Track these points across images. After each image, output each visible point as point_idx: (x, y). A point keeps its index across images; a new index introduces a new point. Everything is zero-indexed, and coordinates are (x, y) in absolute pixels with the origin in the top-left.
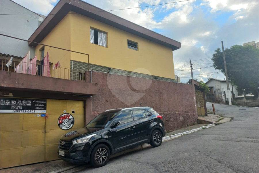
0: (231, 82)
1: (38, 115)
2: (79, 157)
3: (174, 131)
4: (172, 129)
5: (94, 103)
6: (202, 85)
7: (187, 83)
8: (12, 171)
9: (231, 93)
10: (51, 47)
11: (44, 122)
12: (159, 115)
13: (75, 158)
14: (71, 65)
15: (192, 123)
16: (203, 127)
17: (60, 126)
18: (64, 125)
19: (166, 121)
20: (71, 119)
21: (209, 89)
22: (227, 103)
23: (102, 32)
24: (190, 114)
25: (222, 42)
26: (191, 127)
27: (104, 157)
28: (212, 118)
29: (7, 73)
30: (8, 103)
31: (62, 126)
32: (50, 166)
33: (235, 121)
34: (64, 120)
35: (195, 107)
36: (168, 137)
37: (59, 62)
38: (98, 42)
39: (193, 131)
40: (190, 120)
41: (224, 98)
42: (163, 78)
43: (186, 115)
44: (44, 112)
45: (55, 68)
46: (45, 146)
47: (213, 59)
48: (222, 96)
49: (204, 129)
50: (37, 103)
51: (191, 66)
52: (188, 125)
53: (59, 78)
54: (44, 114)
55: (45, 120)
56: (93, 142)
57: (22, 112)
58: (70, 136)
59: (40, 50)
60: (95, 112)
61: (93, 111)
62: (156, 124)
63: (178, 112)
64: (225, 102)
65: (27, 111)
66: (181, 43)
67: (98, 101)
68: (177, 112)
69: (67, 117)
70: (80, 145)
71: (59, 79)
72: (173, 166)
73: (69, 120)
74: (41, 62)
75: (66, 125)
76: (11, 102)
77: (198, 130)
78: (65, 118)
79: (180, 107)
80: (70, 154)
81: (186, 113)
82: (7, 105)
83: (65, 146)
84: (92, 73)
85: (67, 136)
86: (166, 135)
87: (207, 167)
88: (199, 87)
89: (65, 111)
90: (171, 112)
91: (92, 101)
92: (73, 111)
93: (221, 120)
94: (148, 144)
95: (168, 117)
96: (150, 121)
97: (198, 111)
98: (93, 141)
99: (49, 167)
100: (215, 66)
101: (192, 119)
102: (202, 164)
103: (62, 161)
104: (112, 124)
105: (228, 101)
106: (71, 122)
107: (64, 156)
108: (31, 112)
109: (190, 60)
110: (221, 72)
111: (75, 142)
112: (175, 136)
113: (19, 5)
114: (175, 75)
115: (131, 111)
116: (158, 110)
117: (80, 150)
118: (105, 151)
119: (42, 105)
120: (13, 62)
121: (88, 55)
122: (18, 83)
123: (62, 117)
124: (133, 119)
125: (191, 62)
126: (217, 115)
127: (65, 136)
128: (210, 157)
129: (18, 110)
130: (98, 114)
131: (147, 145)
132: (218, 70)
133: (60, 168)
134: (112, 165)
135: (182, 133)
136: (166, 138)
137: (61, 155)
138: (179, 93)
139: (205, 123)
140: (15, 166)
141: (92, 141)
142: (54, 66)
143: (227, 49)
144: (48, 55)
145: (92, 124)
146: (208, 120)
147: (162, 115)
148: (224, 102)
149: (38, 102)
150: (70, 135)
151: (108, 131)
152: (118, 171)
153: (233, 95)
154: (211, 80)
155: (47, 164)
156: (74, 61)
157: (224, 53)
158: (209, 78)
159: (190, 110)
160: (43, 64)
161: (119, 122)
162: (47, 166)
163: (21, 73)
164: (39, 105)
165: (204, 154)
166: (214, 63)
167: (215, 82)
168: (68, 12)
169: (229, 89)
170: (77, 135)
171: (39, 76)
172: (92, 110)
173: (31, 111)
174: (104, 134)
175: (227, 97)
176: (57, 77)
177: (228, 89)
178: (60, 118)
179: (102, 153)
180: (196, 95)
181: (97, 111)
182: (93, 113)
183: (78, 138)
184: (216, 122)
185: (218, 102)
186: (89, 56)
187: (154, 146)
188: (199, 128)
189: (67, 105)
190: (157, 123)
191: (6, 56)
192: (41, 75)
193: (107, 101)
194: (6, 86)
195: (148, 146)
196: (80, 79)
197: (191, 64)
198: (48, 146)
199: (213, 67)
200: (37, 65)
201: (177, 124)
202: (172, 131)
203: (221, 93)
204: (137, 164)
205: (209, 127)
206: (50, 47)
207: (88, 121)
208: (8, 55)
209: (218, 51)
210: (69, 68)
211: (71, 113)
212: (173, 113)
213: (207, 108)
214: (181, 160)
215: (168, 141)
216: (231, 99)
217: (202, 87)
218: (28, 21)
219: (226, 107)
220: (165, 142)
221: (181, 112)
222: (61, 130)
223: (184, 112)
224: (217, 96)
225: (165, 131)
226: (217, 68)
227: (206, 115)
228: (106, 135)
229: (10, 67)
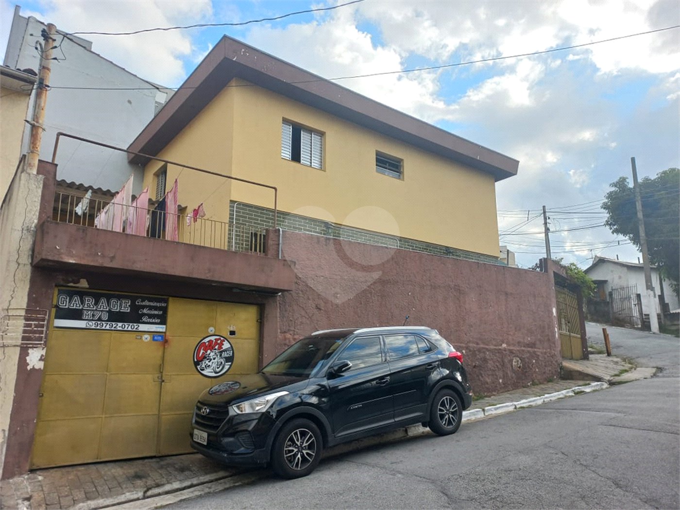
0: (658, 270)
1: (147, 338)
2: (243, 449)
3: (494, 395)
4: (488, 390)
5: (286, 311)
6: (576, 273)
7: (533, 269)
8: (79, 474)
9: (657, 299)
10: (185, 168)
11: (160, 353)
12: (454, 350)
13: (232, 451)
14: (230, 214)
15: (545, 376)
16: (577, 389)
17: (199, 367)
18: (209, 366)
19: (475, 367)
20: (225, 351)
21: (593, 286)
22: (646, 326)
23: (310, 131)
24: (539, 351)
25: (633, 160)
26: (542, 389)
27: (307, 454)
28: (603, 365)
29: (78, 229)
30: (76, 304)
31: (203, 366)
32: (168, 469)
33: (669, 377)
34: (209, 351)
35: (553, 333)
36: (477, 411)
37: (202, 204)
38: (302, 155)
39: (546, 398)
40: (538, 368)
41: (636, 313)
42: (467, 253)
43: (529, 354)
44: (161, 330)
45: (193, 219)
46: (159, 416)
47: (605, 207)
48: (630, 309)
49: (577, 393)
50: (144, 307)
51: (546, 224)
52: (533, 381)
53: (202, 245)
54: (159, 336)
55: (161, 349)
56: (281, 412)
57: (108, 327)
58: (223, 393)
59: (157, 175)
60: (288, 336)
61: (280, 333)
62: (445, 375)
63: (508, 344)
64: (639, 323)
65: (120, 324)
66: (518, 162)
67: (295, 307)
68: (504, 345)
69: (216, 344)
70: (247, 419)
71: (200, 247)
72: (489, 486)
73: (221, 352)
74: (159, 205)
75: (213, 364)
76: (82, 302)
77: (561, 396)
78: (211, 346)
79: (511, 333)
80: (222, 439)
81: (529, 349)
82: (75, 307)
83: (211, 419)
84: (283, 234)
85: (214, 393)
86: (471, 406)
87: (583, 498)
88: (567, 279)
89: (211, 330)
90: (487, 345)
91: (280, 307)
92: (232, 329)
93: (626, 371)
94: (424, 425)
95: (478, 356)
96: (430, 364)
97: (562, 346)
98: (278, 409)
99: (168, 471)
100: (610, 225)
101: (545, 366)
102: (571, 487)
103: (200, 456)
104: (330, 368)
105: (649, 322)
106: (225, 358)
107: (205, 443)
108: (130, 329)
109: (544, 207)
110: (629, 241)
111: (236, 409)
112: (496, 409)
113: (111, 62)
114: (500, 245)
115: (381, 337)
116: (452, 337)
117: (247, 430)
118: (311, 437)
119: (156, 312)
120: (92, 203)
121: (275, 189)
122: (103, 256)
123: (205, 343)
124: (384, 359)
125: (544, 212)
126: (615, 359)
127: (211, 393)
128: (593, 469)
129: (99, 323)
130: (294, 339)
131: (421, 429)
132: (621, 237)
133: (196, 475)
134: (327, 476)
135: (516, 403)
136: (473, 414)
137: (199, 441)
138: (511, 294)
139: (583, 379)
140: (86, 462)
141: (276, 408)
142: (190, 213)
143: (647, 179)
144: (176, 186)
145: (277, 365)
146: (590, 371)
147: (464, 351)
148: (637, 325)
149: (146, 303)
150: (223, 390)
151: (319, 387)
152: (341, 492)
153: (664, 306)
154: (600, 262)
155: (162, 463)
156: (240, 204)
157: (638, 190)
158: (596, 256)
159: (540, 341)
160: (165, 210)
161: (349, 363)
162: (161, 467)
163: (109, 231)
164: (149, 311)
165: (575, 462)
166: (608, 215)
167: (611, 267)
168: (229, 81)
169: (653, 289)
170: (240, 391)
171: (152, 240)
172: (280, 329)
173: (128, 327)
174: (308, 393)
175: (645, 311)
176: (197, 243)
177: (647, 289)
178: (200, 345)
179: (303, 443)
180: (557, 301)
181: (291, 332)
182: (280, 336)
183: (243, 399)
184: (612, 376)
185: (621, 321)
186: (278, 191)
187: (438, 433)
188: (564, 392)
189: (218, 314)
190: (448, 372)
191: (75, 187)
192: (159, 237)
193: (318, 308)
194: (74, 262)
195: (423, 433)
196: (251, 250)
197: (545, 218)
198: (167, 416)
199: (608, 227)
200: (149, 211)
201: (504, 377)
202: (490, 397)
203: (629, 298)
204: (391, 476)
205: (593, 389)
206: (182, 168)
207: (267, 357)
208: (81, 186)
209: (621, 183)
210: (227, 220)
211: (226, 334)
212: (495, 347)
213: (587, 337)
214: (512, 474)
215: (478, 421)
216: (658, 315)
217: (576, 280)
218: (129, 102)
219: (641, 338)
220: (469, 423)
221: (514, 345)
222: (200, 376)
223: (524, 347)
224: (617, 306)
225: (471, 394)
226: (616, 231)
227: (585, 357)
228: (314, 396)
229: (84, 214)
